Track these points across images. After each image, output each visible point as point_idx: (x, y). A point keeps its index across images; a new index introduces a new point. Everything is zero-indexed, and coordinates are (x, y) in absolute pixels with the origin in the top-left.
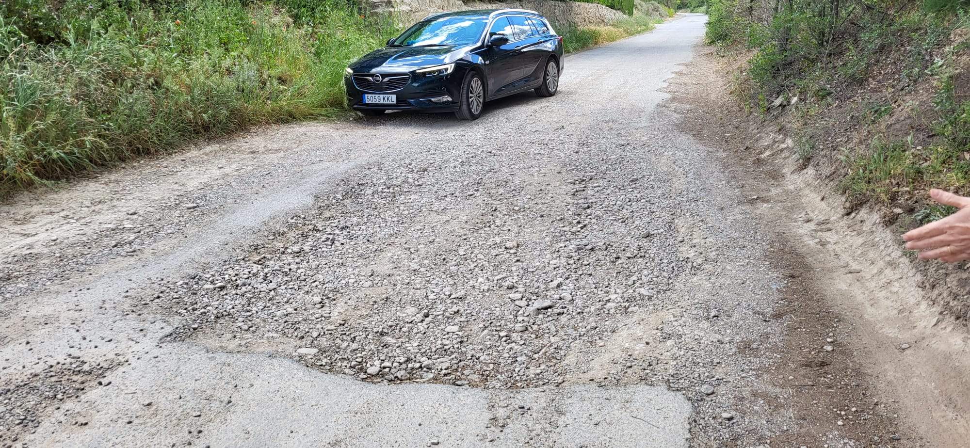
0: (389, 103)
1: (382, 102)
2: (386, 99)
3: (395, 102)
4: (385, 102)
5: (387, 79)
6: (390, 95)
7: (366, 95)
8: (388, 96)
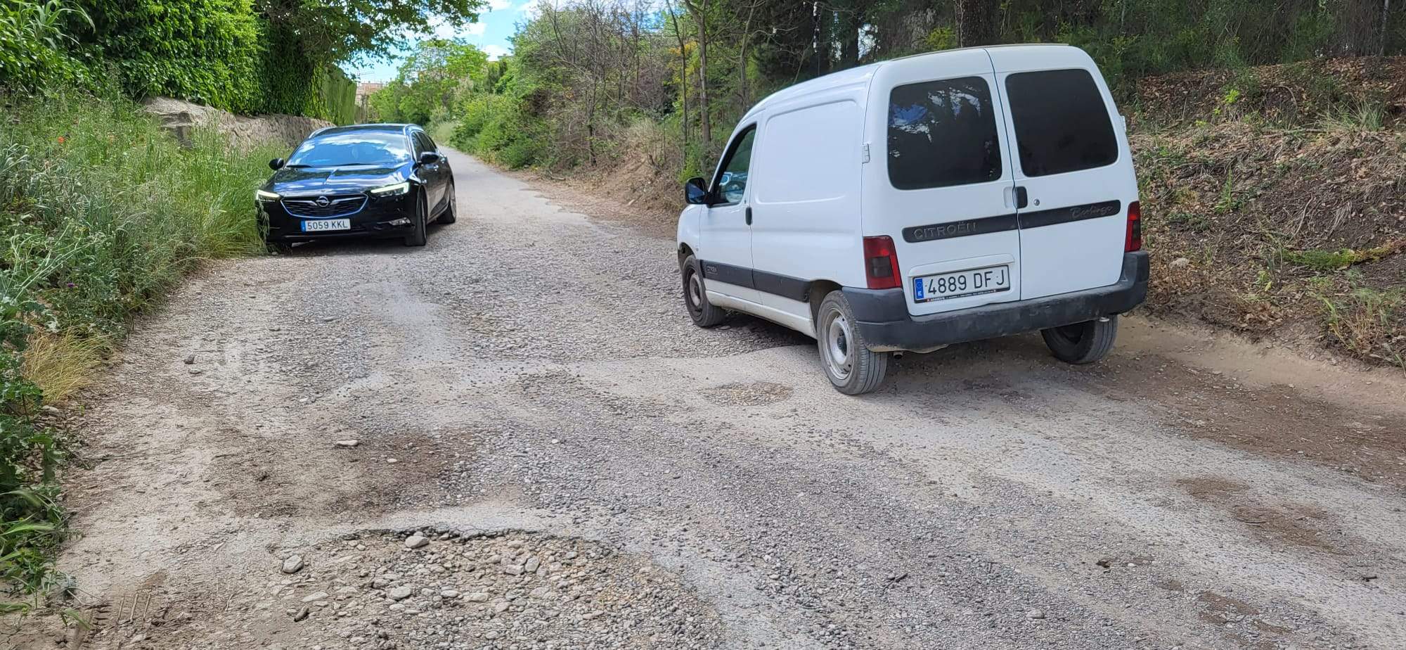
0: (340, 228)
1: (330, 228)
2: (336, 224)
3: (349, 228)
4: (334, 229)
5: (335, 201)
6: (342, 220)
7: (306, 222)
8: (339, 221)
